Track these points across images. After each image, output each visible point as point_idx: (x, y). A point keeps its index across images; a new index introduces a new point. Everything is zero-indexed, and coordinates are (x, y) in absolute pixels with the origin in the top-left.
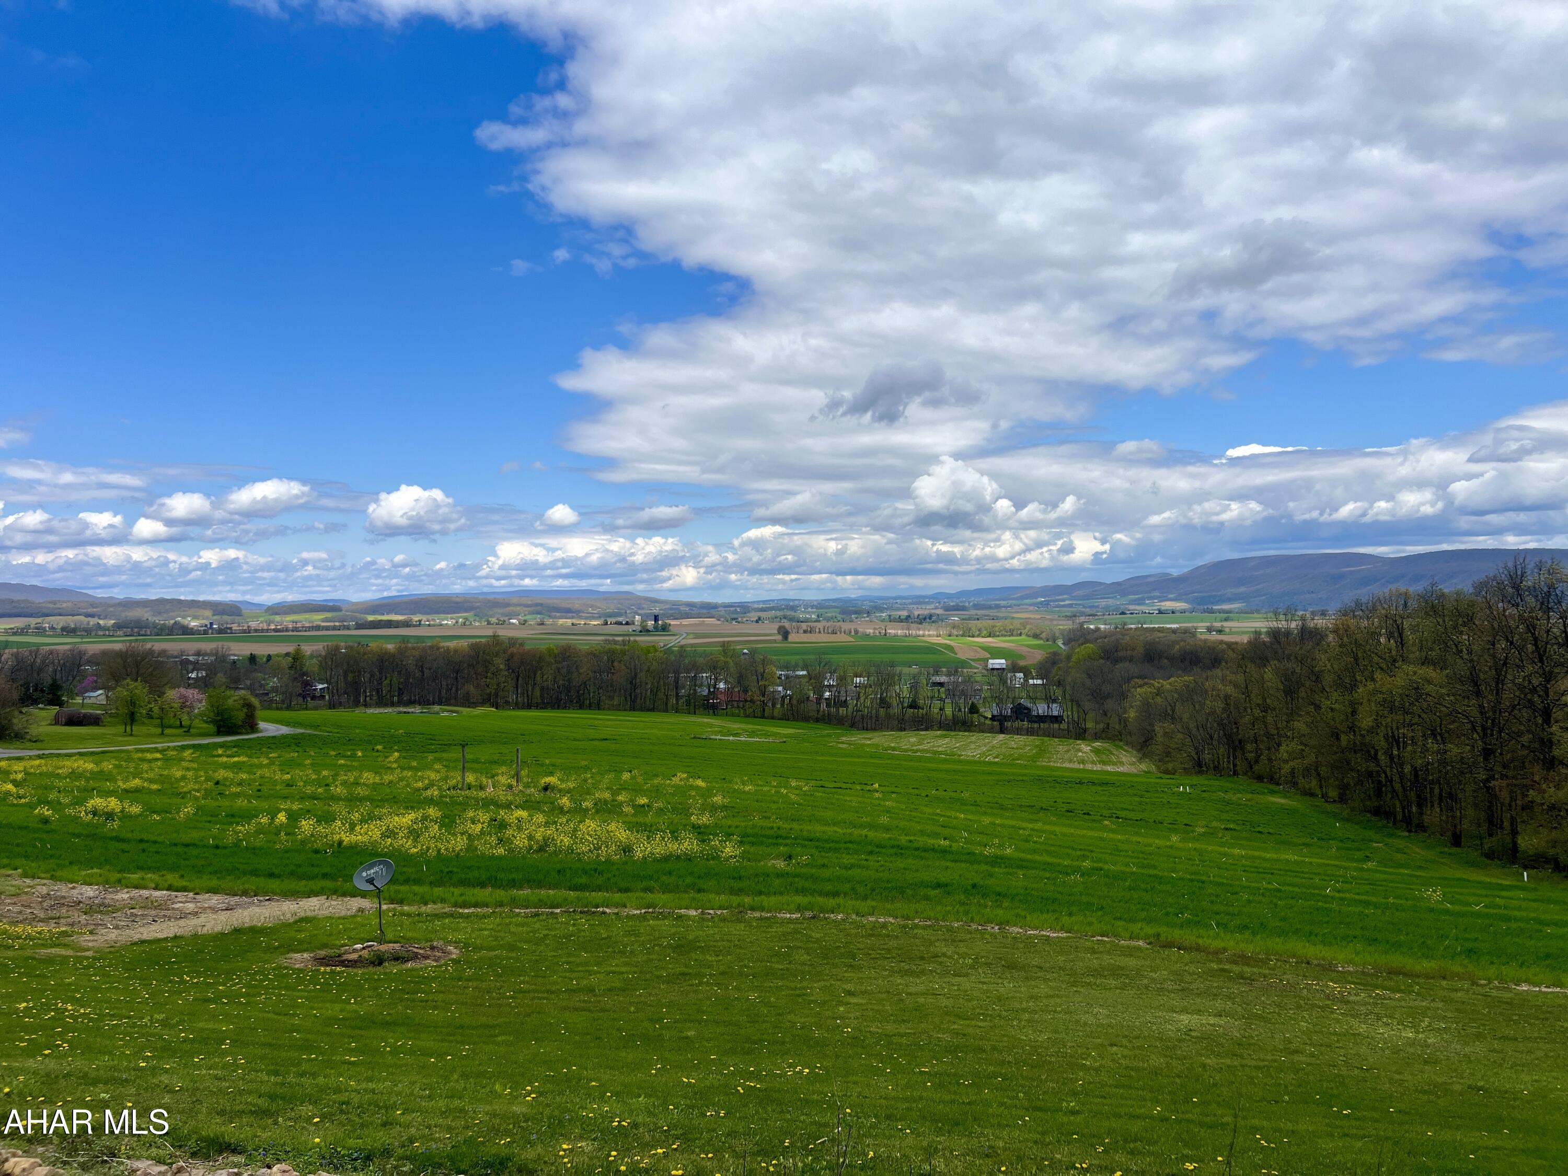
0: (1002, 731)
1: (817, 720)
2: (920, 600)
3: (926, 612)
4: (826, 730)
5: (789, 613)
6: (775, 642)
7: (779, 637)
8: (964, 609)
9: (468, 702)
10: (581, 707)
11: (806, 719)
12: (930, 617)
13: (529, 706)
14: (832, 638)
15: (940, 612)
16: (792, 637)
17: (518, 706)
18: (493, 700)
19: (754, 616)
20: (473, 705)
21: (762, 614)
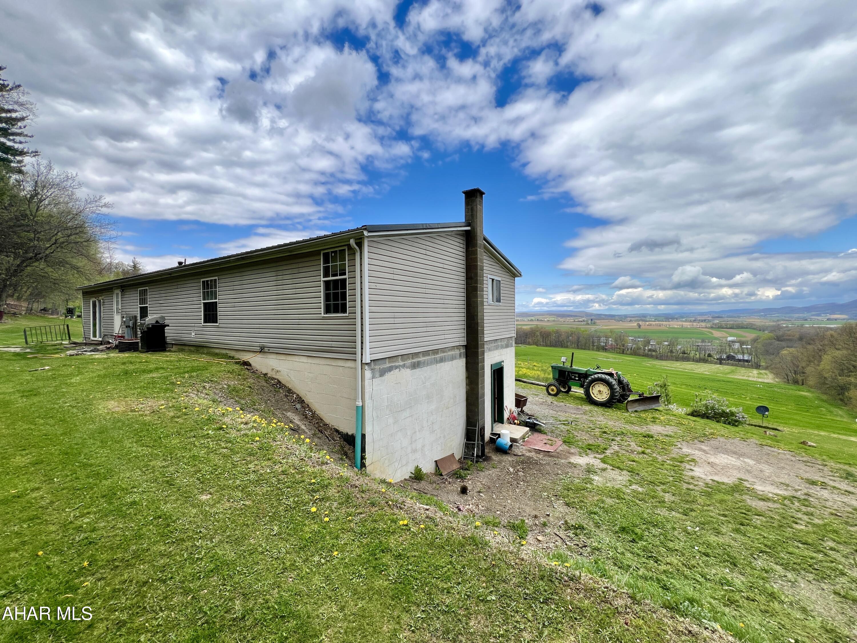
0: (721, 363)
1: (643, 356)
2: (702, 314)
3: (703, 318)
4: (646, 359)
5: (642, 318)
6: (635, 329)
7: (637, 327)
8: (722, 317)
9: (529, 344)
10: (562, 347)
11: (639, 355)
12: (705, 320)
13: (547, 346)
14: (659, 328)
15: (710, 318)
16: (642, 327)
17: (543, 346)
18: (537, 344)
19: (629, 319)
20: (531, 345)
21: (632, 319)
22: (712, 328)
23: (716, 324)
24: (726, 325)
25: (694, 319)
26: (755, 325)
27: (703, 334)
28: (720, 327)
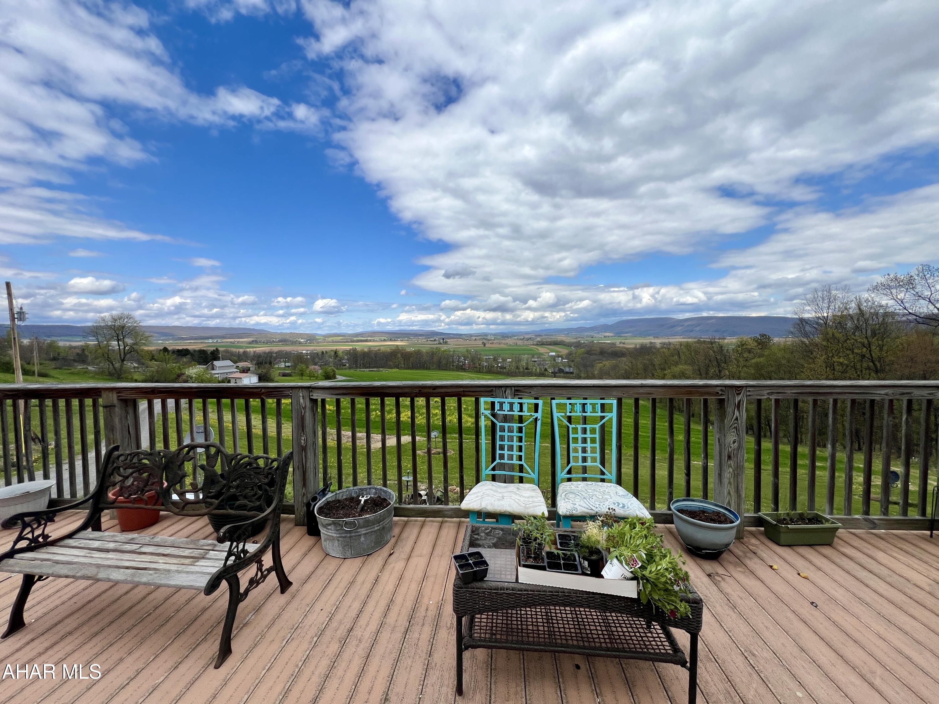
0: (555, 377)
1: (497, 374)
2: (527, 333)
4: (500, 377)
5: (485, 337)
7: (483, 345)
9: (390, 367)
11: (493, 373)
12: (531, 338)
14: (500, 345)
16: (486, 346)
17: (405, 369)
18: (398, 367)
19: (474, 338)
20: (392, 368)
21: (476, 338)
22: (537, 345)
23: (538, 341)
24: (547, 342)
25: (522, 337)
26: (565, 342)
27: (532, 350)
28: (542, 344)
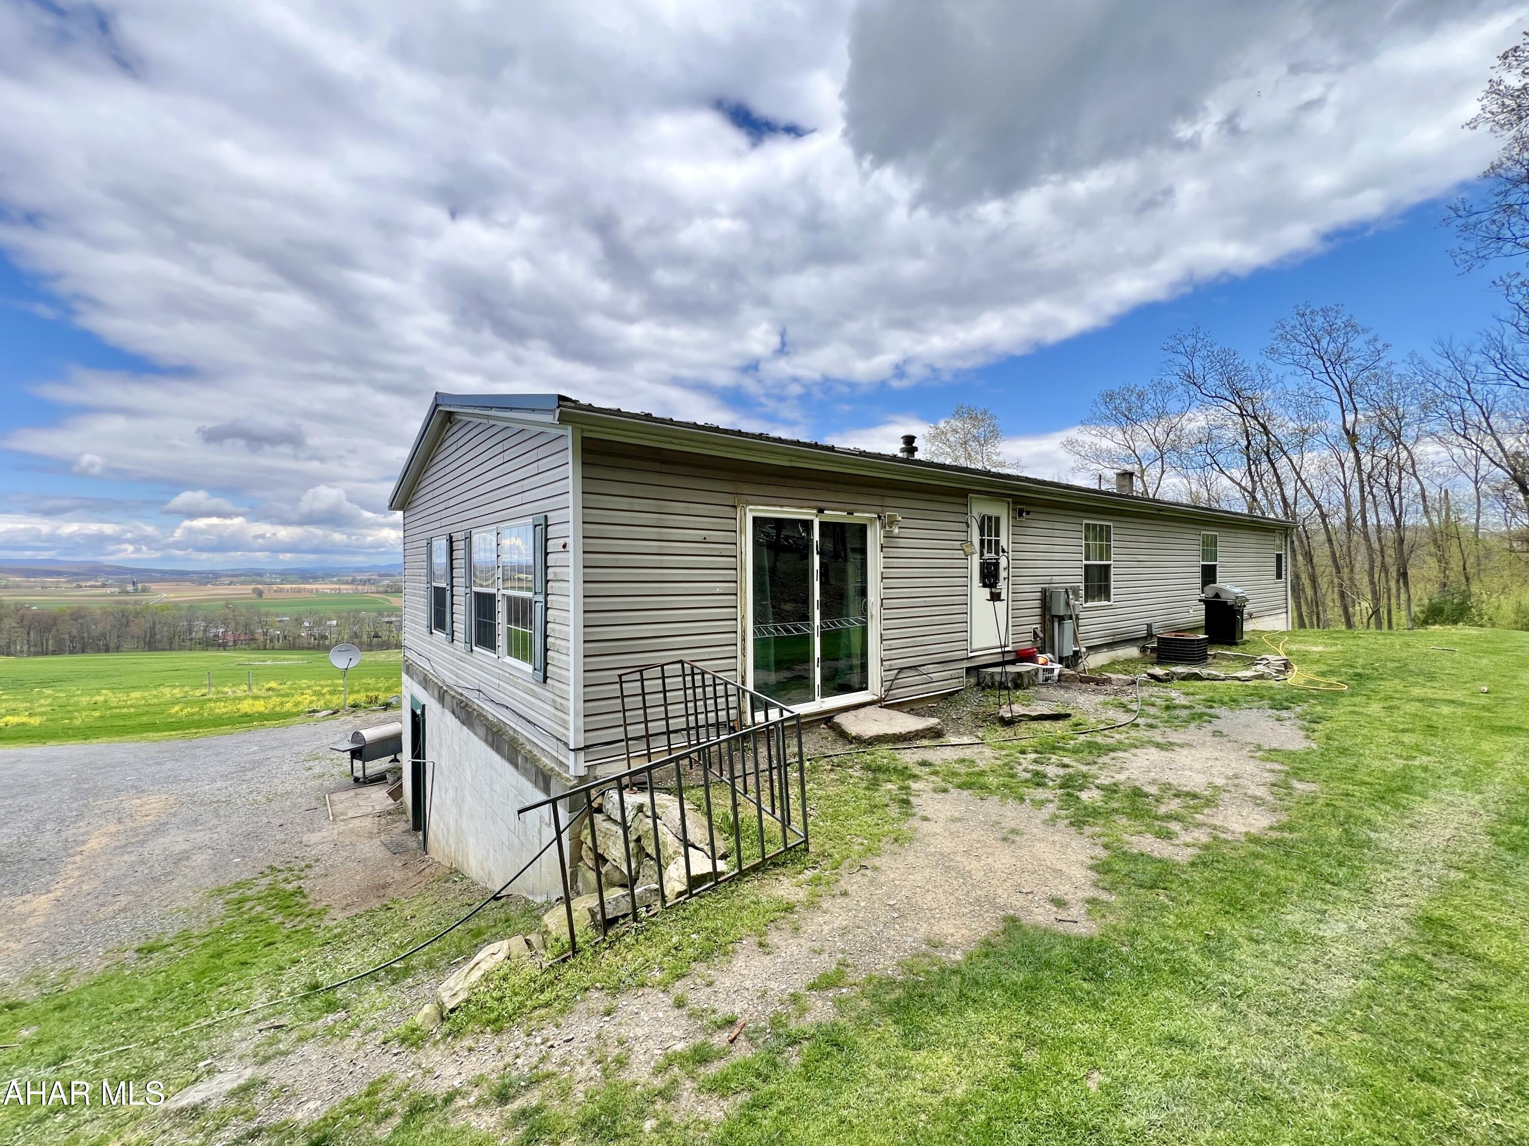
2: (360, 570)
3: (365, 578)
6: (251, 598)
7: (255, 595)
8: (392, 575)
12: (369, 581)
14: (300, 595)
15: (374, 577)
16: (266, 596)
21: (234, 579)
25: (351, 578)
